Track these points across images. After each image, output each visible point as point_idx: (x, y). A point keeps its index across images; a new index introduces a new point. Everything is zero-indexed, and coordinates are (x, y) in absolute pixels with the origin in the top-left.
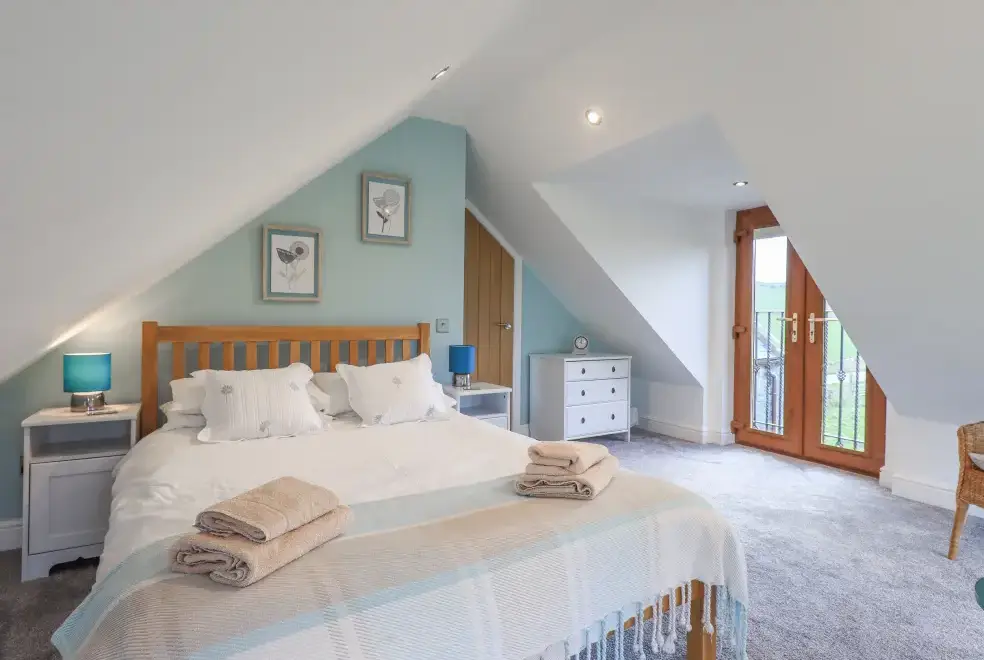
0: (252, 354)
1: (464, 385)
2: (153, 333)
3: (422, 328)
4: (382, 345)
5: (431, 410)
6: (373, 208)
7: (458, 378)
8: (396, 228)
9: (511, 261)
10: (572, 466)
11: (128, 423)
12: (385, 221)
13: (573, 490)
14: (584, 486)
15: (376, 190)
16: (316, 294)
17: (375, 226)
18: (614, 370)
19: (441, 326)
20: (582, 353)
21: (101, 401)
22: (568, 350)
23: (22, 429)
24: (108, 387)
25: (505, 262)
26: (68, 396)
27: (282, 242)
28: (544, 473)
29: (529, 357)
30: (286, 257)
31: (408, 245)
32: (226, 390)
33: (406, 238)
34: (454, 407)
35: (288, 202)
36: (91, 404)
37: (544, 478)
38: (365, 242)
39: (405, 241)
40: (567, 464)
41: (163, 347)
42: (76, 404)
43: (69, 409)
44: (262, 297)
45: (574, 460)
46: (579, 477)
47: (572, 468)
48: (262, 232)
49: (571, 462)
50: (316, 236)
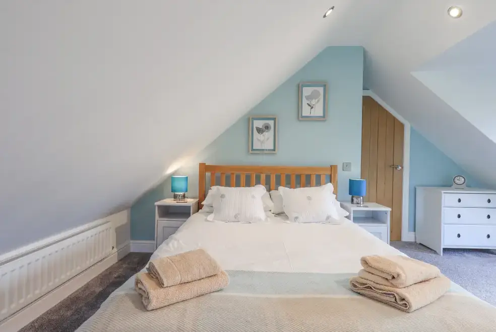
0: (243, 179)
1: (358, 204)
2: (204, 168)
3: (333, 168)
4: (308, 177)
5: (328, 218)
6: (305, 102)
7: (355, 199)
8: (318, 111)
9: (402, 126)
10: (394, 280)
11: (189, 207)
12: (312, 108)
13: (393, 300)
14: (403, 299)
15: (307, 91)
16: (274, 150)
17: (306, 111)
18: (489, 201)
19: (347, 166)
20: (459, 187)
21: (184, 196)
22: (448, 184)
23: (155, 206)
24: (187, 191)
25: (397, 127)
26: (173, 193)
27: (259, 124)
28: (371, 280)
29: (415, 189)
30: (260, 131)
31: (324, 121)
32: (223, 196)
33: (324, 117)
34: (347, 217)
35: (263, 103)
36: (180, 198)
37: (370, 284)
38: (300, 121)
39: (323, 118)
40: (390, 278)
41: (208, 174)
42: (175, 197)
43: (173, 199)
44: (249, 151)
45: (396, 276)
46: (399, 290)
47: (394, 282)
48: (249, 119)
49: (393, 278)
50: (274, 119)
